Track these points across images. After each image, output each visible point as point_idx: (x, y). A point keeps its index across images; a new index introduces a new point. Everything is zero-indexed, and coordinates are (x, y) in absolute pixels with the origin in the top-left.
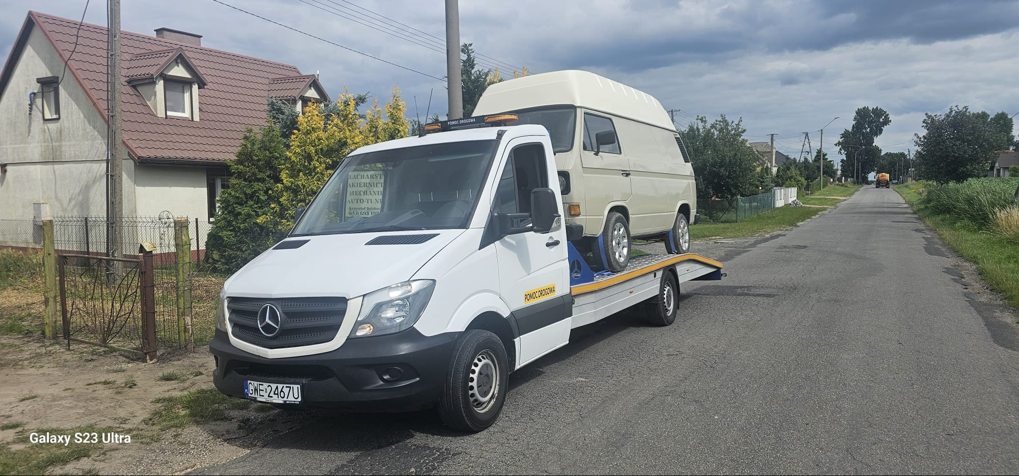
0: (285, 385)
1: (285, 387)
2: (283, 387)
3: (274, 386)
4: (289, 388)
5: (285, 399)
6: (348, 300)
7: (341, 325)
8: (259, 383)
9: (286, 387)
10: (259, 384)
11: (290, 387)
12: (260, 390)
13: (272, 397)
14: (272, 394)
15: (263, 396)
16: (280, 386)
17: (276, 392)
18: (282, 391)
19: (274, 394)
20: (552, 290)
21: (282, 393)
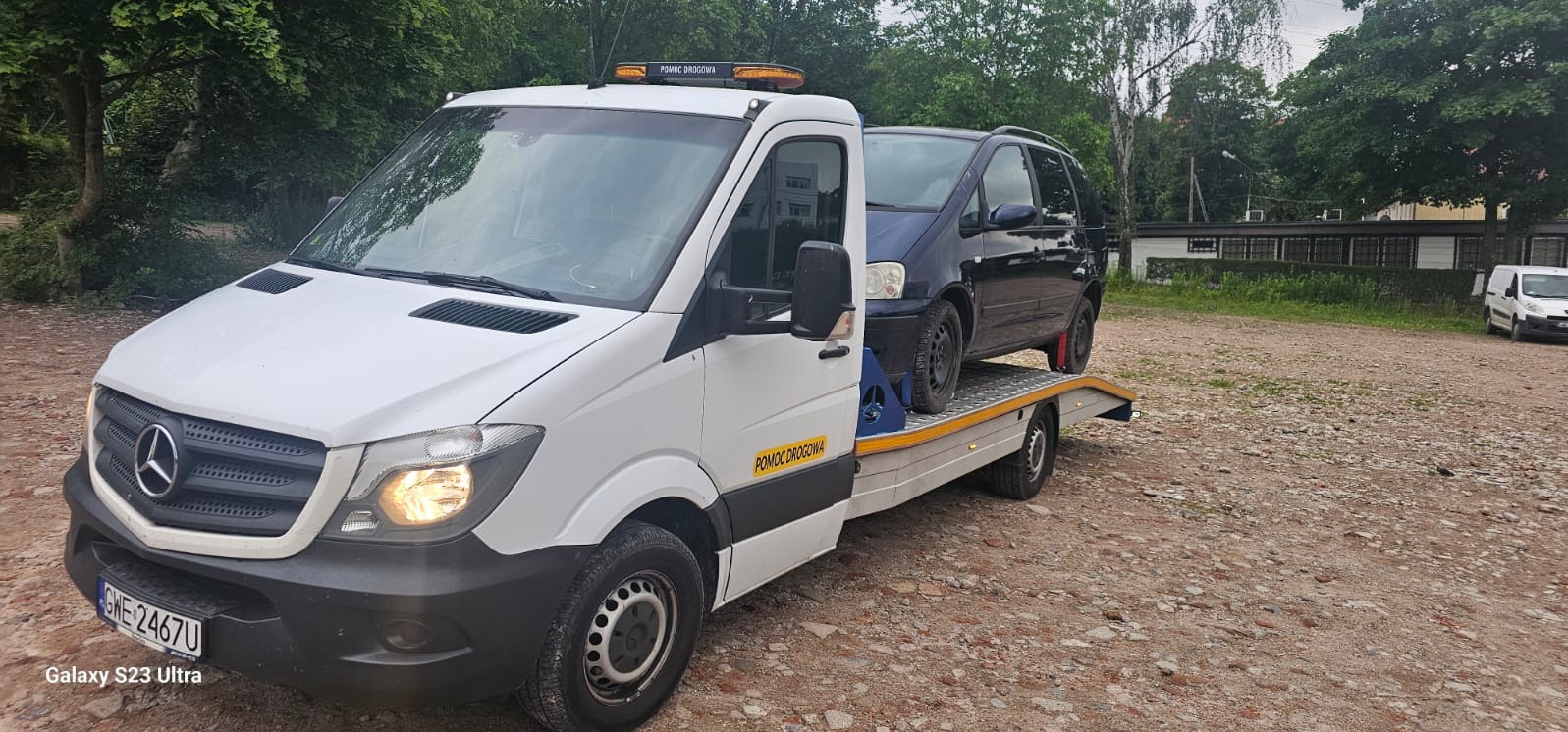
0: (172, 615)
1: (170, 619)
2: (168, 617)
3: (151, 610)
4: (179, 623)
5: (169, 644)
6: (329, 450)
7: (305, 503)
8: (123, 594)
9: (174, 619)
10: (124, 598)
11: (181, 621)
12: (124, 610)
13: (144, 632)
14: (145, 627)
15: (129, 624)
16: (162, 614)
17: (154, 625)
18: (164, 625)
19: (150, 627)
20: (817, 447)
21: (164, 630)
